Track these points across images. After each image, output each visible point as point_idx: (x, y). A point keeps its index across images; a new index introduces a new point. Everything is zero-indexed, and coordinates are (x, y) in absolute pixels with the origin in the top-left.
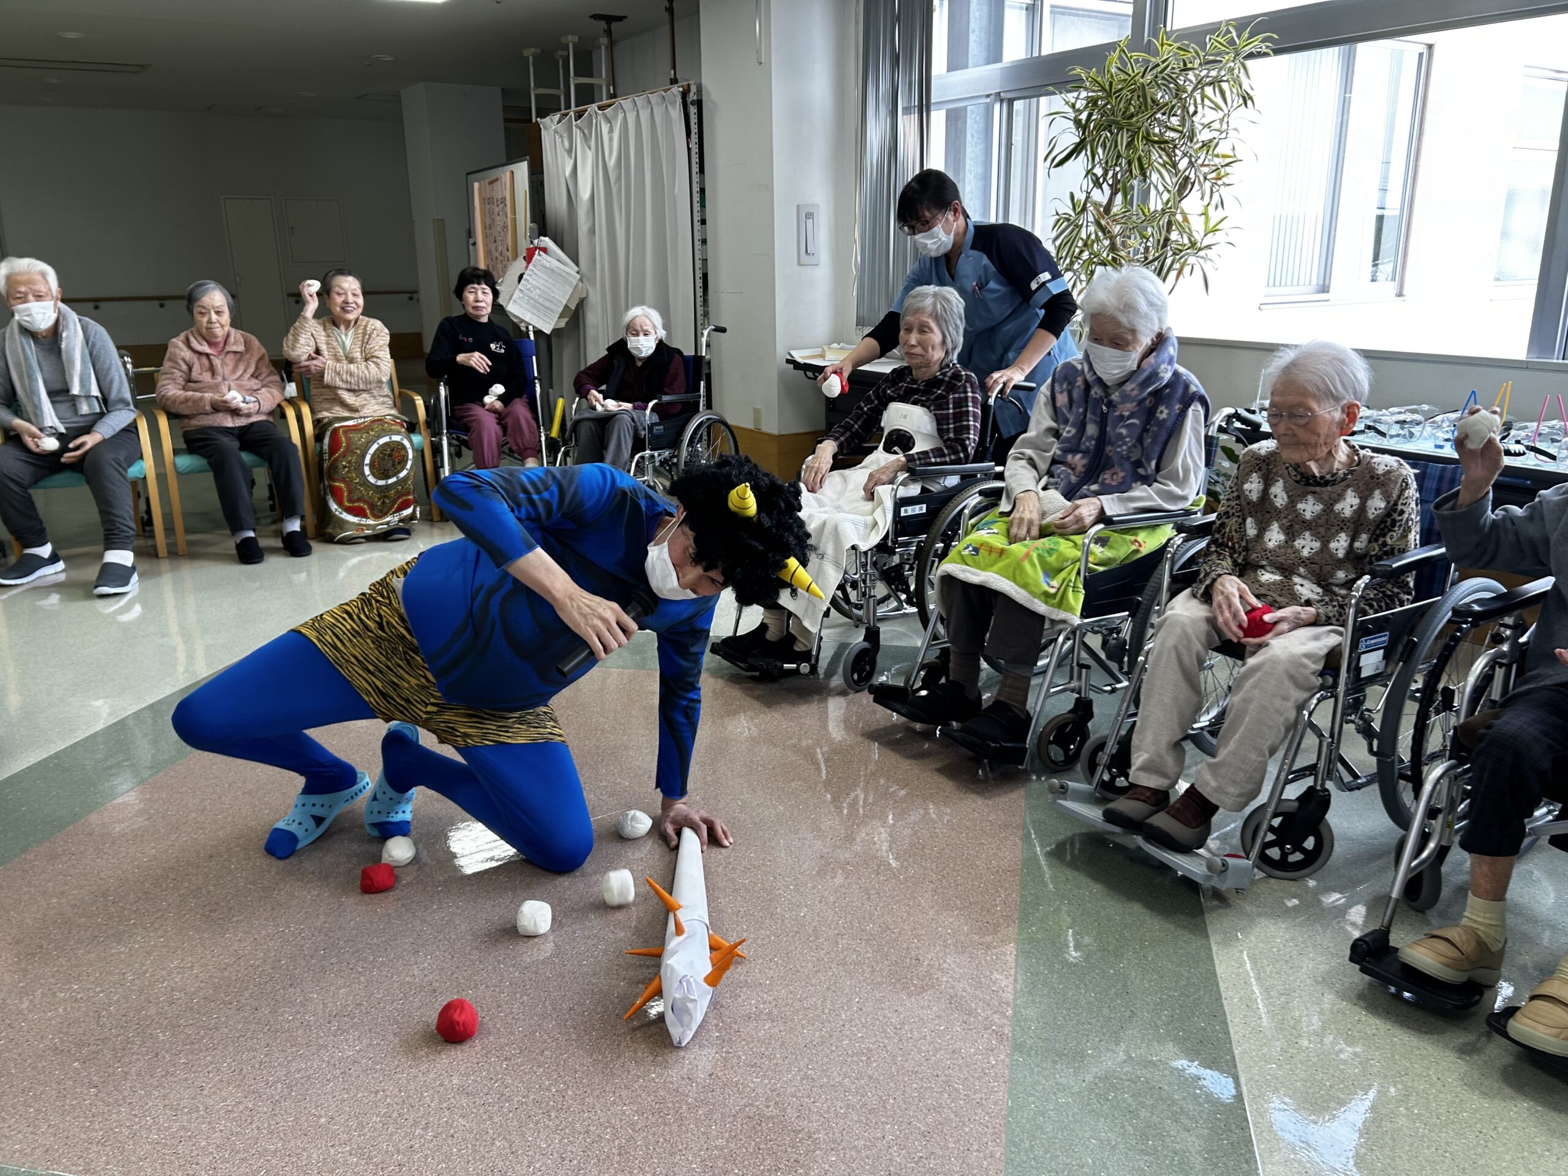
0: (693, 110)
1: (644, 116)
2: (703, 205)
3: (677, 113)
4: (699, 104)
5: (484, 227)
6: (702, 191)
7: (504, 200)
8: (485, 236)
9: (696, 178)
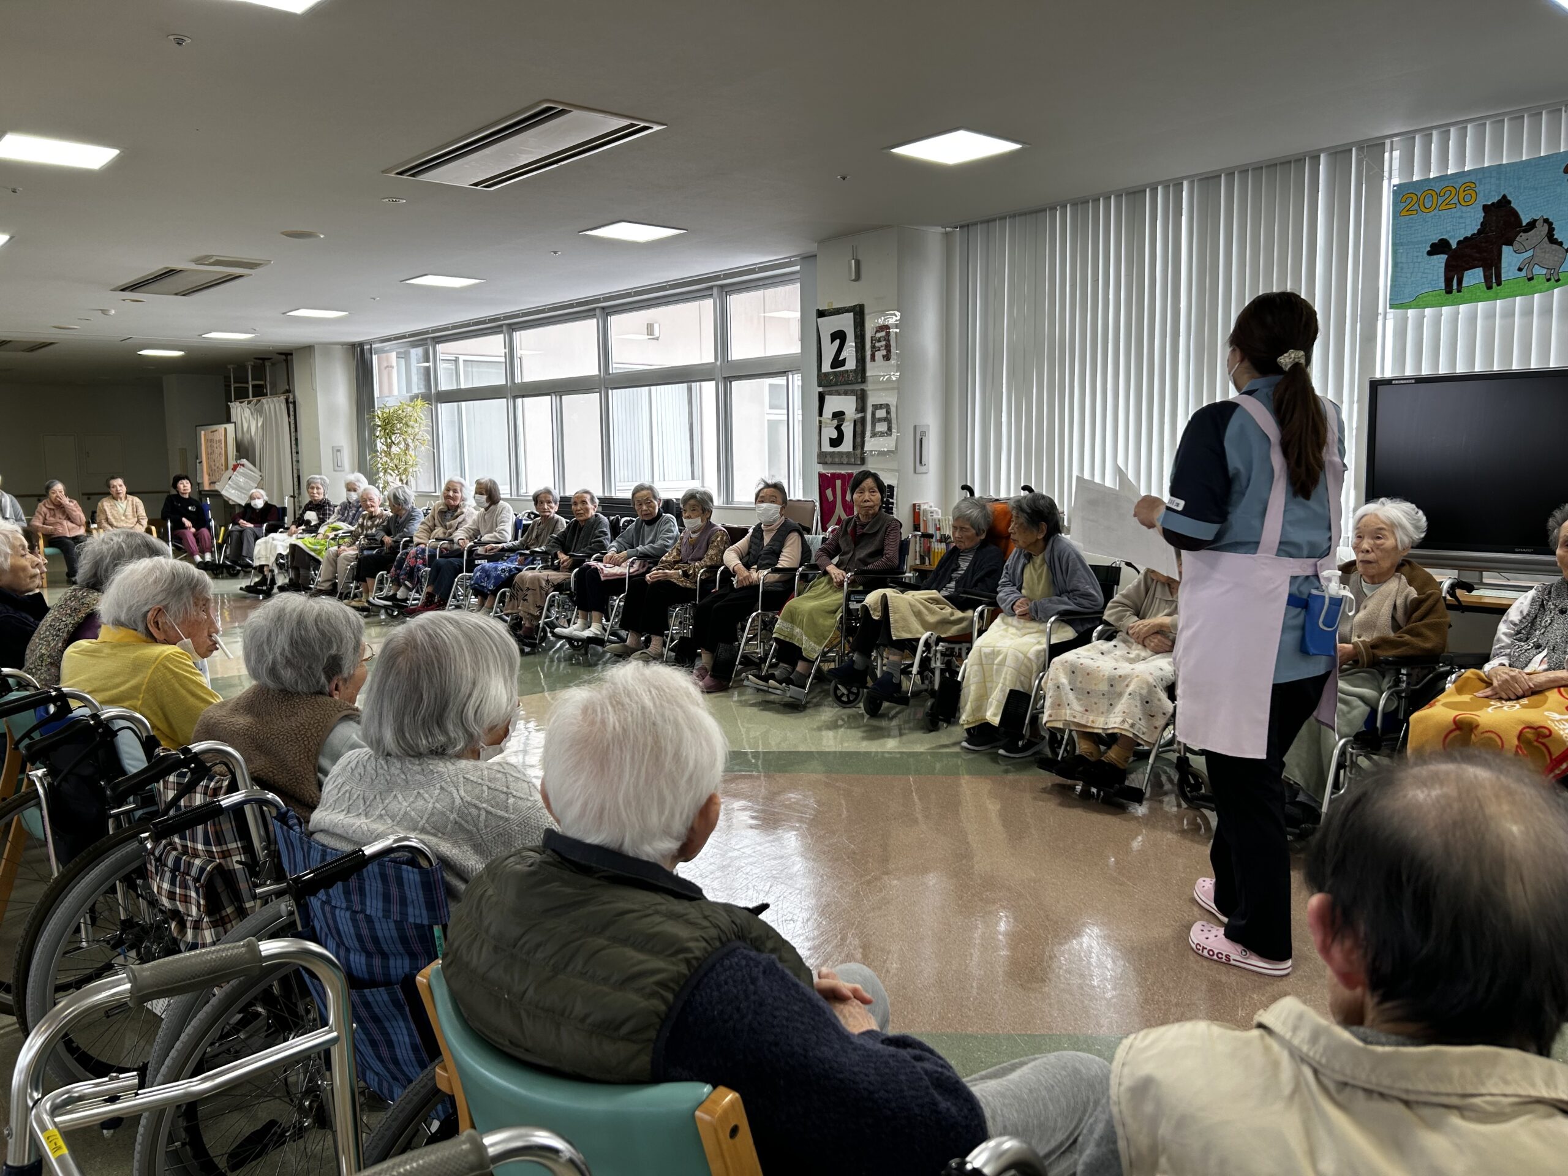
0: (291, 406)
1: (272, 407)
2: (297, 444)
3: (284, 406)
4: (294, 403)
5: (207, 454)
6: (296, 439)
7: (220, 441)
8: (208, 458)
9: (293, 434)
